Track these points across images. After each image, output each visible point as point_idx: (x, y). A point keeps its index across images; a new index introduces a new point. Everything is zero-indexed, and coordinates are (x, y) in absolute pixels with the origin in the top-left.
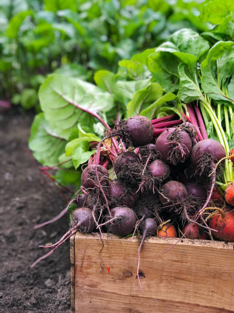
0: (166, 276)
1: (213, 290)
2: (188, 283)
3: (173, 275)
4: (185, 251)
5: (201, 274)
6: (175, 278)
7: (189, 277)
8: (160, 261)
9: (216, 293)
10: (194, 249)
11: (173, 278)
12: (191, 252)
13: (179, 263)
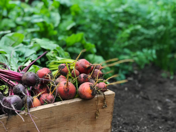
0: (43, 129)
1: (67, 129)
2: (54, 129)
3: (47, 127)
4: (52, 111)
5: (61, 122)
6: (48, 128)
7: (55, 125)
8: (39, 121)
9: (68, 130)
10: (57, 108)
11: (46, 129)
12: (55, 110)
13: (50, 119)
